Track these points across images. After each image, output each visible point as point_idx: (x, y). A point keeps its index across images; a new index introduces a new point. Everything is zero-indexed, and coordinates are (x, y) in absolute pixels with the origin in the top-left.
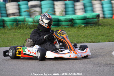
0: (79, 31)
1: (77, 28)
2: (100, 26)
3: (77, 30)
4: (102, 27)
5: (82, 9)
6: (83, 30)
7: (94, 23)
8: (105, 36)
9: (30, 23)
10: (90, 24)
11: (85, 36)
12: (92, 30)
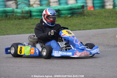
0: (65, 21)
1: (63, 18)
2: (85, 16)
4: (87, 17)
5: (57, 2)
6: (70, 20)
7: (79, 14)
8: (92, 25)
9: (18, 14)
11: (73, 25)
12: (78, 20)
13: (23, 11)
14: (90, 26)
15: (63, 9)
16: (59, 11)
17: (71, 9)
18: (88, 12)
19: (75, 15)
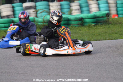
0: (89, 30)
1: (87, 27)
2: (110, 25)
3: (88, 29)
4: (112, 26)
5: (78, 10)
6: (94, 29)
7: (104, 22)
9: (39, 23)
10: (100, 23)
11: (98, 34)
12: (102, 28)
13: (45, 20)
14: (116, 35)
15: (87, 18)
16: (82, 20)
17: (95, 17)
18: (113, 20)
19: (99, 24)
